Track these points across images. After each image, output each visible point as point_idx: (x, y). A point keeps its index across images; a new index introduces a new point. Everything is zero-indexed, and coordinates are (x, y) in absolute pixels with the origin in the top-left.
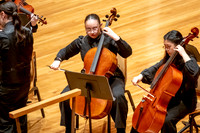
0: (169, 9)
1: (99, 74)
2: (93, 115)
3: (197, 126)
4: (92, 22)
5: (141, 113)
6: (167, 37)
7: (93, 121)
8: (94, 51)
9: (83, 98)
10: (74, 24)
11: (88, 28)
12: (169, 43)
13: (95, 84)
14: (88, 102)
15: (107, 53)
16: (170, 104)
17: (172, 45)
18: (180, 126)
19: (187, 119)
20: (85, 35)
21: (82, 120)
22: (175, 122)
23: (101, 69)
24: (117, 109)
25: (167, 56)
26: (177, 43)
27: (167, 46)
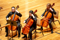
0: (30, 5)
1: (14, 20)
2: (13, 30)
3: (37, 32)
4: (13, 8)
5: (24, 29)
6: (30, 12)
7: (13, 31)
8: (13, 15)
9: (11, 26)
10: (8, 9)
11: (12, 10)
12: (30, 13)
13: (13, 23)
14: (12, 27)
15: (16, 16)
16: (31, 27)
17: (31, 14)
18: (33, 32)
19: (34, 31)
20: (11, 11)
21: (10, 31)
22: (32, 31)
23: (15, 19)
24: (19, 28)
25: (30, 16)
26: (32, 13)
27: (30, 14)
